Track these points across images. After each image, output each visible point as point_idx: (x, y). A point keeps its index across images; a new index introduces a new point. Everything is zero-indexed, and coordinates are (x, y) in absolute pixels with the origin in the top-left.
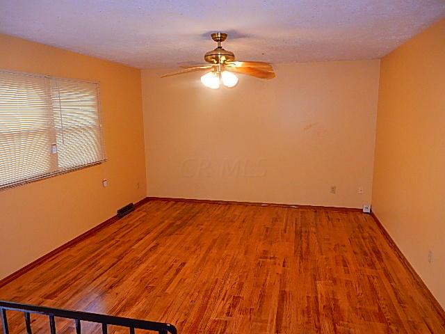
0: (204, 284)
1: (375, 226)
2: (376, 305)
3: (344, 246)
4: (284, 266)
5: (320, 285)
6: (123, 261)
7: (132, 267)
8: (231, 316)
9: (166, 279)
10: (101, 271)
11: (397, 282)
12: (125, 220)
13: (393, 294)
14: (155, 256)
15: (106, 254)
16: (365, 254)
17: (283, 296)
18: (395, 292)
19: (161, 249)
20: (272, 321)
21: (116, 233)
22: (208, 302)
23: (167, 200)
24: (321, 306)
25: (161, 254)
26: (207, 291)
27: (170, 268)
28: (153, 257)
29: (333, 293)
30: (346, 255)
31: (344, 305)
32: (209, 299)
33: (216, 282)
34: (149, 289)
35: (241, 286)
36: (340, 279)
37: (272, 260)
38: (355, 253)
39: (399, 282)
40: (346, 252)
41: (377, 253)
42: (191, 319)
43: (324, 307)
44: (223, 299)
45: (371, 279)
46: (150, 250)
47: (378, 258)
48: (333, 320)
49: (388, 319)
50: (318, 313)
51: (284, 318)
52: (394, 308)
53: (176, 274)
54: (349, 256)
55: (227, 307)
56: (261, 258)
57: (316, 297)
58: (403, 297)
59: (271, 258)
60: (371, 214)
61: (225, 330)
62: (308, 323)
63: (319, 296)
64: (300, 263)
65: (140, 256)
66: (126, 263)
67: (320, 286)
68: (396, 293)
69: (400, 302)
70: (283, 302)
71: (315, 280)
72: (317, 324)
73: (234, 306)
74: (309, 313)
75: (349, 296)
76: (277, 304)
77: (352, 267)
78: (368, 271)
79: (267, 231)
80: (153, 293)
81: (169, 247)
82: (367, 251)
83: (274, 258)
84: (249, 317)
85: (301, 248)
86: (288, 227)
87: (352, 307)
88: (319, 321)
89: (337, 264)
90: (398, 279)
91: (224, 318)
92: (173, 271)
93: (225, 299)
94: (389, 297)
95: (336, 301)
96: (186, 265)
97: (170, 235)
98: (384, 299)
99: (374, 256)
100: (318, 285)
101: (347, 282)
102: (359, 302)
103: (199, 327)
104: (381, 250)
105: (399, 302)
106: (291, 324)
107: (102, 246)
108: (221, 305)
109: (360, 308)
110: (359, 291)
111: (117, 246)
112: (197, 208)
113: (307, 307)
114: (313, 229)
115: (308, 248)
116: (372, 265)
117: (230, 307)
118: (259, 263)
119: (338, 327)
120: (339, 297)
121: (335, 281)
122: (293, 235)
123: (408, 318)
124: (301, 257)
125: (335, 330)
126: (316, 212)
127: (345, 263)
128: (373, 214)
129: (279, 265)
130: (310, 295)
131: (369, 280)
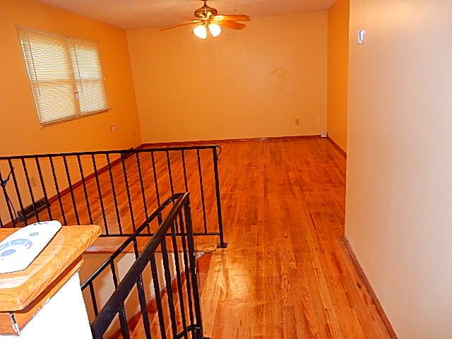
1: (330, 144)
2: (327, 177)
3: (307, 155)
4: (265, 168)
5: (290, 174)
6: (145, 178)
8: (234, 191)
10: (130, 184)
12: (131, 159)
16: (322, 157)
17: (267, 181)
20: (261, 190)
24: (292, 182)
29: (300, 176)
30: (308, 159)
31: (307, 179)
35: (236, 180)
36: (304, 170)
37: (256, 167)
38: (315, 158)
41: (331, 157)
43: (294, 182)
45: (326, 168)
47: (331, 159)
48: (300, 186)
50: (290, 184)
51: (269, 189)
54: (310, 160)
55: (230, 188)
56: (247, 167)
57: (289, 179)
59: (254, 166)
60: (327, 138)
62: (285, 188)
63: (291, 178)
64: (276, 166)
70: (267, 183)
71: (287, 172)
72: (290, 188)
73: (234, 187)
74: (284, 185)
75: (310, 176)
76: (263, 184)
77: (313, 164)
78: (324, 165)
79: (249, 154)
82: (324, 156)
83: (257, 165)
84: (246, 191)
85: (276, 159)
86: (264, 150)
87: (312, 180)
89: (302, 164)
91: (229, 193)
93: (228, 186)
95: (302, 179)
98: (333, 175)
99: (328, 158)
101: (308, 171)
102: (317, 178)
104: (333, 155)
106: (274, 190)
108: (226, 188)
109: (317, 180)
110: (317, 174)
113: (283, 183)
114: (284, 150)
115: (281, 159)
116: (327, 162)
120: (304, 177)
122: (269, 154)
124: (277, 163)
125: (302, 189)
126: (285, 141)
127: (307, 163)
128: (329, 137)
129: (261, 168)
130: (285, 178)
131: (324, 169)
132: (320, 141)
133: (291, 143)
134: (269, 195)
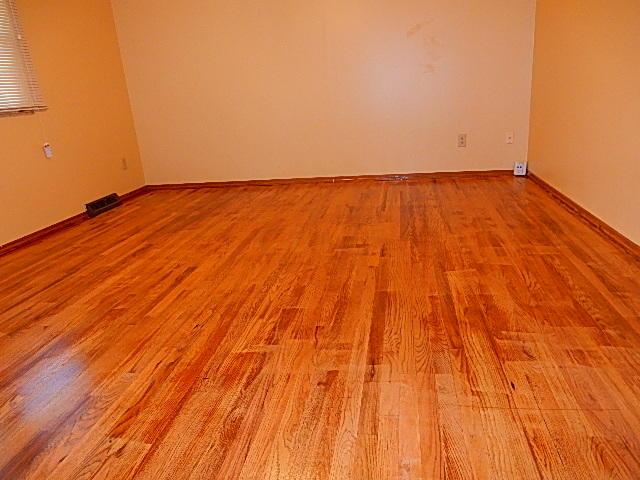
0: (227, 295)
2: (567, 297)
3: (489, 219)
4: (383, 255)
6: (77, 275)
7: (90, 283)
8: (276, 343)
9: (153, 296)
10: (26, 295)
12: (100, 219)
13: (596, 278)
14: (141, 262)
15: (48, 268)
16: (529, 225)
17: (383, 301)
18: (599, 276)
19: (153, 252)
20: (361, 343)
22: (230, 323)
23: (182, 188)
24: (459, 309)
25: (152, 258)
26: (231, 306)
27: (165, 277)
28: (138, 263)
29: (481, 286)
30: (493, 229)
31: (506, 304)
32: (233, 319)
33: (251, 291)
34: (113, 314)
35: (299, 292)
36: (491, 266)
37: (361, 249)
38: (511, 227)
39: (602, 259)
40: (495, 226)
41: (551, 224)
42: (190, 356)
43: (466, 310)
44: (262, 317)
45: (549, 260)
46: (134, 255)
47: (554, 230)
48: (487, 331)
49: (598, 320)
50: (455, 322)
51: (385, 337)
52: (605, 300)
53: (173, 286)
54: (501, 232)
55: (269, 328)
56: (340, 248)
57: (449, 297)
58: (615, 280)
59: (358, 246)
60: (528, 176)
61: (261, 368)
62: (436, 340)
63: (454, 294)
64: (412, 248)
65: (111, 265)
66: (82, 277)
67: (454, 279)
68: (602, 278)
69: (612, 289)
70: (384, 311)
71: (444, 270)
72: (454, 339)
73: (282, 325)
74: (436, 323)
75: (511, 288)
76: (370, 314)
77: (510, 247)
78: (540, 249)
79: (351, 211)
80: (119, 320)
81: (170, 248)
83: (364, 245)
84: (312, 341)
85: (414, 227)
86: (388, 204)
87: (521, 306)
88: (458, 334)
89: (481, 244)
90: (598, 256)
91: (261, 347)
92: (169, 281)
93: (266, 316)
94: (589, 283)
95: (487, 299)
96: (196, 271)
97: (175, 232)
98: (581, 288)
99: (547, 228)
100: (450, 278)
101: (504, 269)
102: (534, 296)
103: (205, 370)
104: (556, 220)
106: (402, 346)
107: (44, 258)
108: (258, 327)
109: (537, 307)
110: (530, 280)
111: (73, 255)
112: (231, 194)
113: (433, 314)
114: (433, 203)
115: (425, 226)
116: (547, 241)
117: (274, 329)
118: (336, 255)
119: (498, 341)
120: (493, 292)
121: (480, 269)
122: (397, 214)
123: (636, 314)
124: (415, 241)
125: (494, 347)
126: (434, 182)
127: (496, 242)
128: (532, 175)
129: (374, 254)
130: (436, 294)
131: (545, 262)
132: (515, 184)
133: (449, 188)
134: (383, 368)
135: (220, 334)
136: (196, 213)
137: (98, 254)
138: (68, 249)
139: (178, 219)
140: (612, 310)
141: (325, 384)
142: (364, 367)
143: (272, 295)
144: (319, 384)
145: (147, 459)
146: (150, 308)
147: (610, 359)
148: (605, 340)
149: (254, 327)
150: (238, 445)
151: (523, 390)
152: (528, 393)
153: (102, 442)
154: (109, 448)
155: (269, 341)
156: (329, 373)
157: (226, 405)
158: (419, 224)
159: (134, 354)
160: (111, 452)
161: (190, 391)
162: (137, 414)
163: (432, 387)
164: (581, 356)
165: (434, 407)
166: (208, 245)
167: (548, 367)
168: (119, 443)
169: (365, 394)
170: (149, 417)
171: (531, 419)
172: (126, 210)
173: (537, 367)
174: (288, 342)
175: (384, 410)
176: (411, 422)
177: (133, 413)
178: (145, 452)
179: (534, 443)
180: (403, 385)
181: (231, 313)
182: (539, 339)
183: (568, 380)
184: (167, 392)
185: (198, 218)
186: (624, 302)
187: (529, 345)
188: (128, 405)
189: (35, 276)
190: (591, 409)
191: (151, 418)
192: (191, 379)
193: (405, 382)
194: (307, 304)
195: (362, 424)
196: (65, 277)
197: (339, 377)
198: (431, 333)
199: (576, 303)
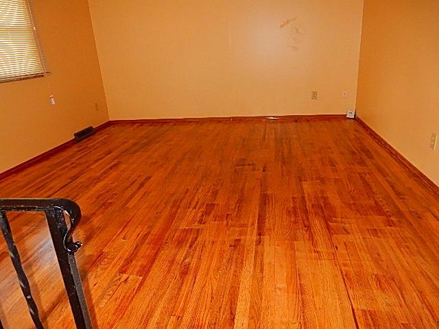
0: (173, 195)
2: (372, 199)
3: (330, 148)
4: (264, 171)
6: (79, 180)
7: (87, 187)
8: (204, 223)
9: (129, 193)
10: (50, 193)
11: (390, 175)
12: (83, 144)
13: (390, 188)
14: (116, 173)
15: (59, 176)
16: (354, 153)
17: (265, 200)
18: (391, 186)
19: (123, 166)
20: (253, 224)
21: (72, 156)
22: (177, 211)
23: (133, 122)
24: (309, 205)
25: (122, 171)
26: (176, 201)
27: (133, 183)
28: (114, 174)
29: (322, 192)
30: (331, 155)
31: (336, 201)
32: (177, 209)
33: (186, 192)
34: (105, 205)
35: (215, 193)
36: (329, 179)
37: (251, 167)
38: (342, 153)
39: (394, 176)
40: (332, 153)
41: (367, 152)
42: (155, 231)
43: (313, 205)
44: (195, 208)
45: (363, 175)
46: (111, 168)
47: (368, 156)
48: (324, 217)
49: (387, 212)
50: (306, 211)
51: (267, 221)
52: (392, 200)
53: (139, 188)
54: (336, 157)
55: (200, 214)
56: (238, 166)
57: (303, 197)
58: (400, 189)
59: (249, 165)
60: (356, 119)
61: (196, 238)
62: (295, 222)
63: (306, 195)
64: (282, 167)
65: (98, 174)
66: (81, 183)
67: (306, 186)
68: (392, 187)
69: (398, 194)
70: (265, 204)
71: (301, 180)
72: (306, 223)
73: (207, 213)
74: (295, 213)
75: (340, 193)
76: (258, 207)
77: (341, 167)
78: (359, 168)
79: (243, 141)
80: (111, 209)
81: (133, 163)
82: (355, 150)
83: (252, 164)
84: (225, 222)
85: (283, 153)
86: (266, 136)
87: (344, 203)
88: (308, 219)
89: (323, 164)
90: (392, 173)
92: (136, 186)
93: (197, 207)
94: (386, 191)
95: (325, 199)
96: (152, 179)
97: (134, 153)
98: (381, 194)
99: (364, 155)
100: (304, 186)
101: (336, 181)
102: (352, 197)
103: (165, 238)
104: (370, 149)
105: (396, 194)
106: (276, 226)
107: (54, 169)
108: (193, 214)
109: (353, 204)
110: (351, 187)
111: (73, 167)
112: (166, 127)
113: (294, 208)
114: (295, 136)
115: (290, 153)
116: (362, 163)
117: (203, 215)
118: (236, 171)
119: (330, 224)
120: (329, 194)
121: (323, 181)
122: (272, 144)
123: (409, 209)
124: (284, 163)
126: (296, 121)
127: (332, 163)
128: (358, 118)
129: (258, 170)
130: (296, 196)
131: (361, 177)
132: (347, 124)
133: (306, 126)
134: (266, 238)
135: (172, 217)
136: (145, 140)
137: (88, 167)
138: (68, 164)
139: (134, 145)
140: (396, 207)
141: (234, 246)
142: (255, 237)
143: (200, 196)
144: (230, 246)
145: (141, 284)
146: (127, 202)
147: (391, 234)
148: (390, 223)
149: (191, 213)
150: (190, 277)
151: (342, 250)
152: (344, 252)
153: (115, 276)
154: (120, 279)
155: (200, 222)
156: (236, 240)
157: (180, 257)
158: (286, 151)
159: (123, 229)
160: (121, 281)
161: (159, 249)
162: (132, 261)
163: (292, 248)
164: (375, 232)
165: (294, 259)
166: (155, 163)
167: (357, 238)
168: (125, 276)
169: (256, 252)
170: (139, 263)
171: (345, 265)
172: (100, 138)
173: (350, 238)
174: (211, 223)
175: (267, 260)
176: (282, 266)
177: (129, 261)
178: (140, 281)
179: (346, 277)
180: (277, 247)
181: (176, 205)
182: (353, 223)
183: (367, 246)
184: (146, 250)
185: (147, 144)
186: (404, 202)
187: (347, 226)
188: (125, 258)
189: (51, 181)
190: (377, 261)
191: (140, 263)
192: (159, 244)
193: (278, 246)
194: (220, 201)
195: (255, 267)
196: (71, 182)
197: (242, 242)
198: (293, 219)
199: (376, 203)
